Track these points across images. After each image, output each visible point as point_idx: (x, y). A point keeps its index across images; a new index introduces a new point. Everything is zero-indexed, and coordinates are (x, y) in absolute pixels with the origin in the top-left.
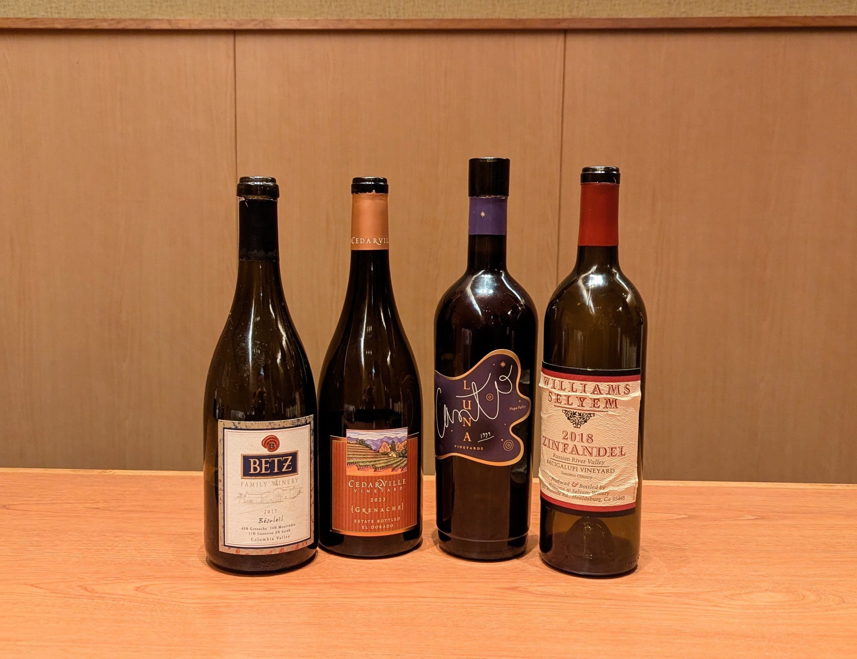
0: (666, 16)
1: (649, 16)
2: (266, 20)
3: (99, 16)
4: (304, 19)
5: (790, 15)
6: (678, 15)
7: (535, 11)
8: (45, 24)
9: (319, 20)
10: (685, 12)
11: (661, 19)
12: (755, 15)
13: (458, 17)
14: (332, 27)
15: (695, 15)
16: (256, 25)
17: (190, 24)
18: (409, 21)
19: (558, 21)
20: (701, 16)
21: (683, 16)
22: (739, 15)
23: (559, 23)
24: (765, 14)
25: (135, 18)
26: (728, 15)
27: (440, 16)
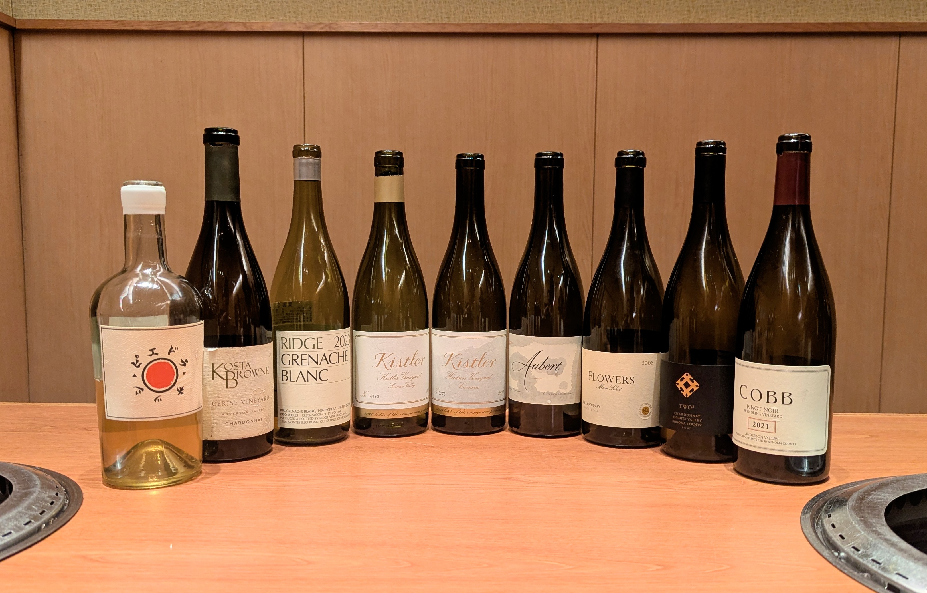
2: (332, 24)
3: (181, 19)
4: (365, 23)
8: (132, 26)
9: (380, 24)
13: (502, 22)
16: (322, 28)
17: (263, 27)
19: (592, 26)
23: (592, 28)
25: (213, 21)
27: (486, 21)
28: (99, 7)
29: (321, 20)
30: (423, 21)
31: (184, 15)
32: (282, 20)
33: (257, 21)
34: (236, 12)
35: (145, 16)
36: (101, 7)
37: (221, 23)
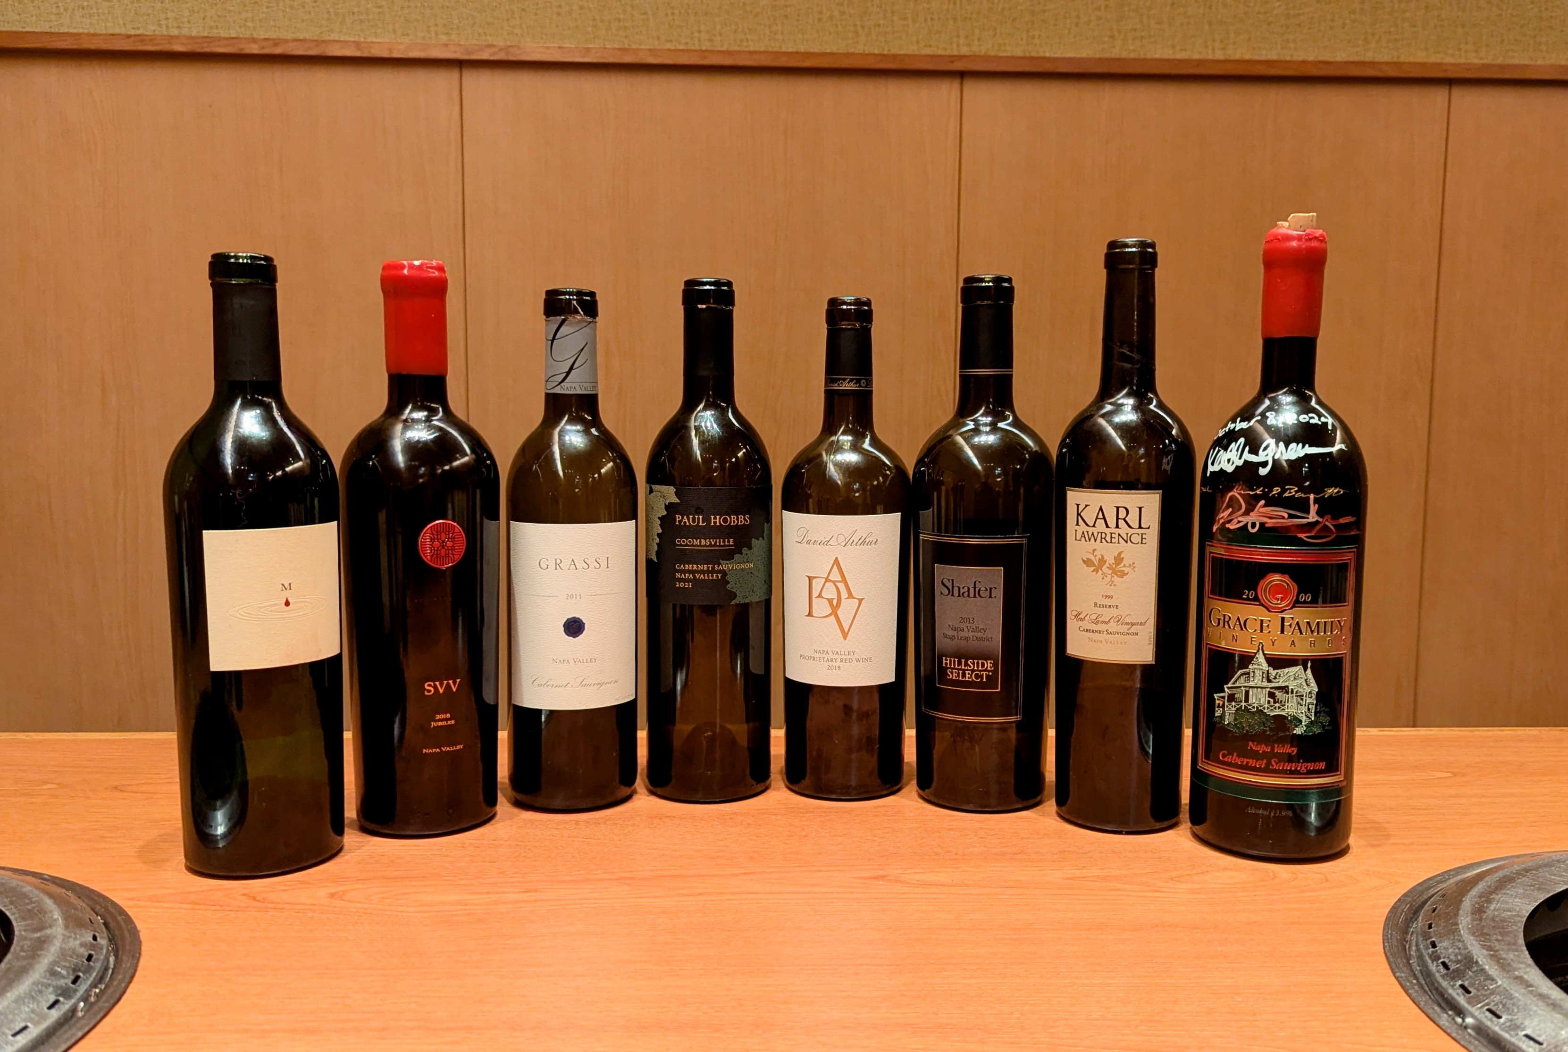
0: (1107, 55)
1: (1084, 55)
2: (510, 46)
3: (244, 33)
4: (568, 45)
5: (1282, 58)
6: (1124, 55)
7: (918, 42)
8: (157, 45)
9: (593, 48)
10: (1134, 51)
11: (1100, 59)
12: (1232, 58)
13: (802, 49)
14: (611, 60)
15: (1149, 56)
16: (493, 54)
17: (390, 50)
18: (730, 53)
19: (952, 58)
20: (1157, 56)
21: (1132, 56)
22: (1210, 57)
23: (952, 62)
24: (1247, 57)
25: (302, 38)
26: (1196, 56)
27: (775, 47)
28: (98, 9)
29: (491, 40)
30: (669, 46)
31: (249, 27)
32: (424, 38)
33: (378, 40)
34: (341, 24)
35: (178, 27)
36: (100, 11)
37: (318, 43)
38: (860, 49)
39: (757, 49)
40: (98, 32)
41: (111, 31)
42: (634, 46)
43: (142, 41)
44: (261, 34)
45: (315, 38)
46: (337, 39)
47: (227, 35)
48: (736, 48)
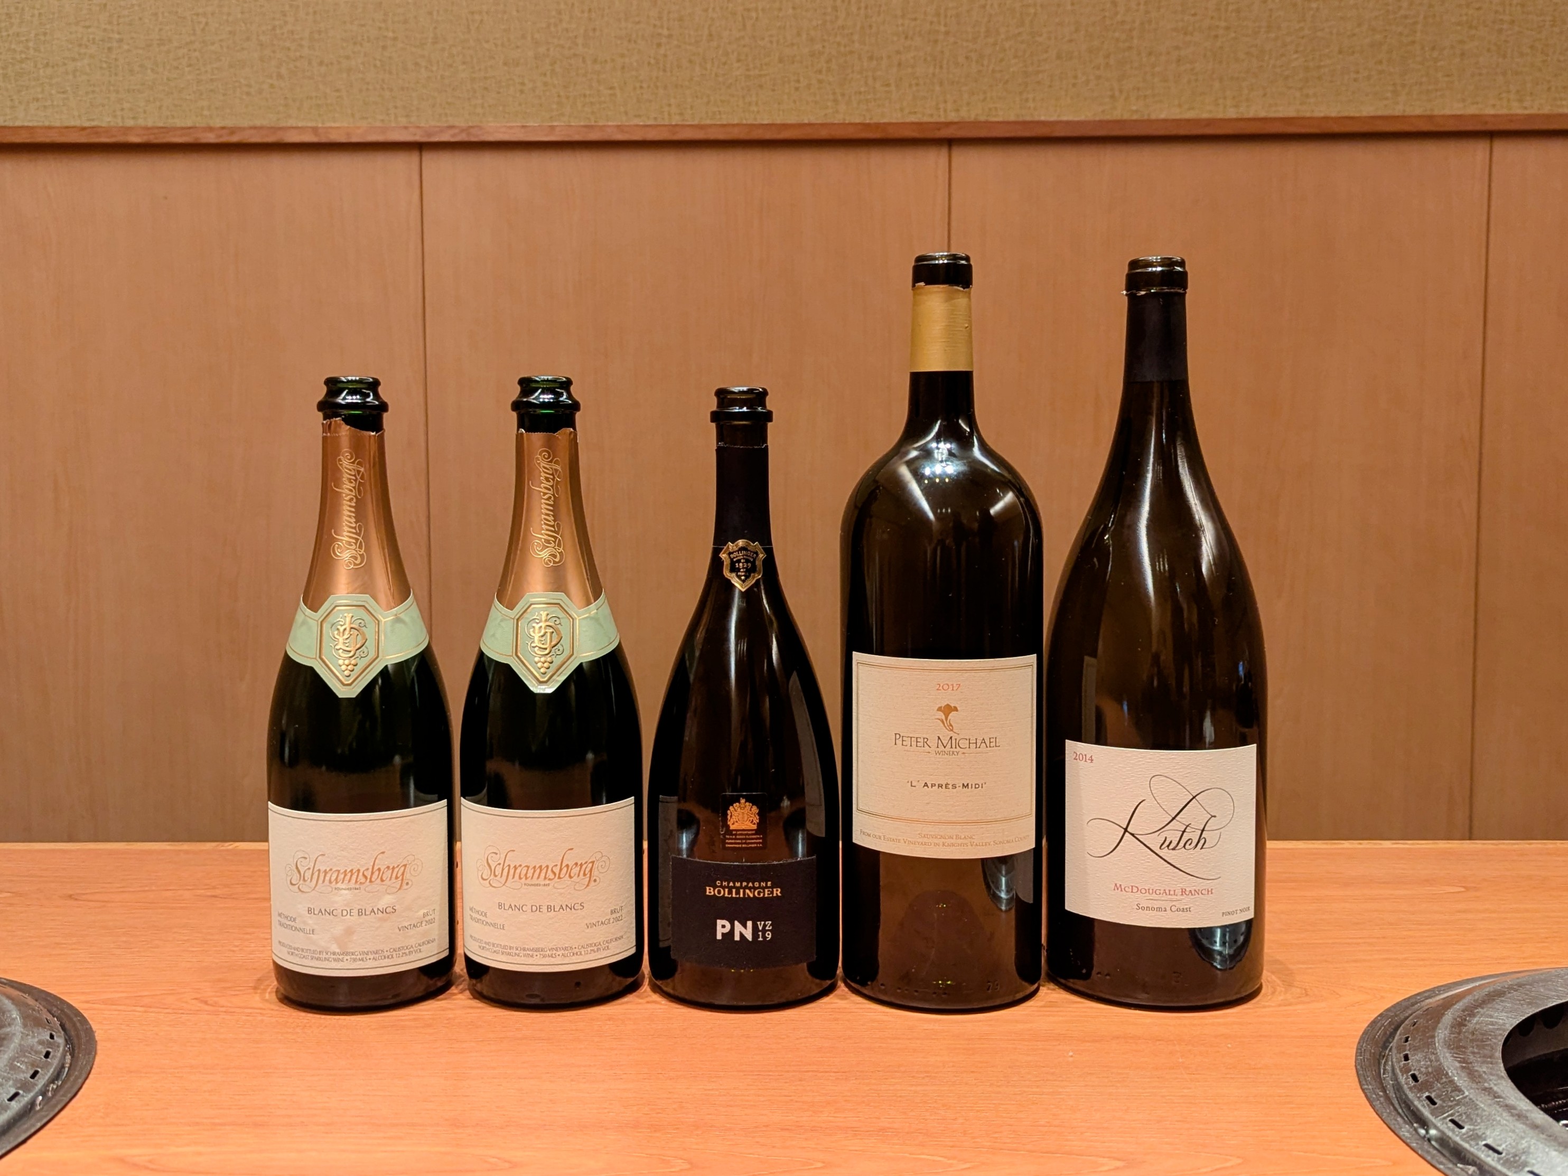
28: (52, 102)
29: (452, 121)
30: (638, 122)
31: (206, 116)
32: (383, 121)
33: (336, 125)
34: (298, 109)
35: (134, 118)
36: (55, 103)
37: (274, 129)
38: (838, 119)
39: (731, 122)
40: (53, 124)
41: (66, 124)
42: (601, 124)
43: (97, 133)
44: (218, 123)
45: (273, 125)
46: (294, 125)
47: (183, 125)
48: (708, 122)
